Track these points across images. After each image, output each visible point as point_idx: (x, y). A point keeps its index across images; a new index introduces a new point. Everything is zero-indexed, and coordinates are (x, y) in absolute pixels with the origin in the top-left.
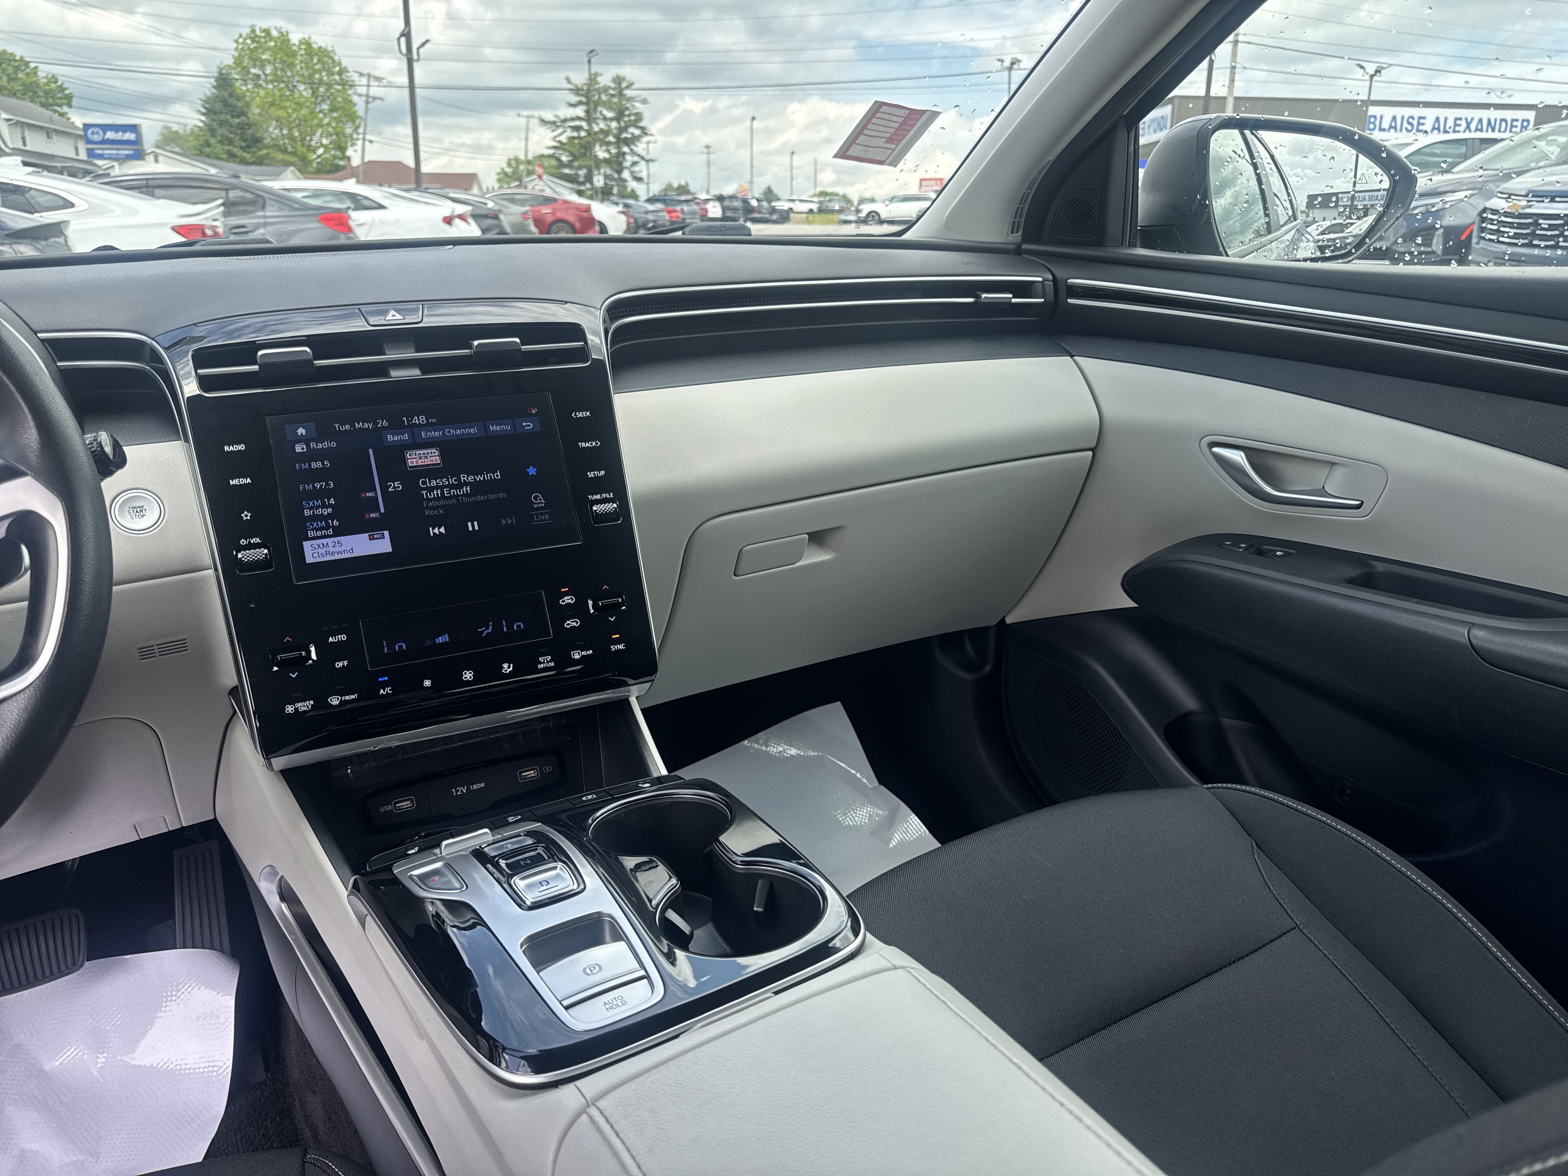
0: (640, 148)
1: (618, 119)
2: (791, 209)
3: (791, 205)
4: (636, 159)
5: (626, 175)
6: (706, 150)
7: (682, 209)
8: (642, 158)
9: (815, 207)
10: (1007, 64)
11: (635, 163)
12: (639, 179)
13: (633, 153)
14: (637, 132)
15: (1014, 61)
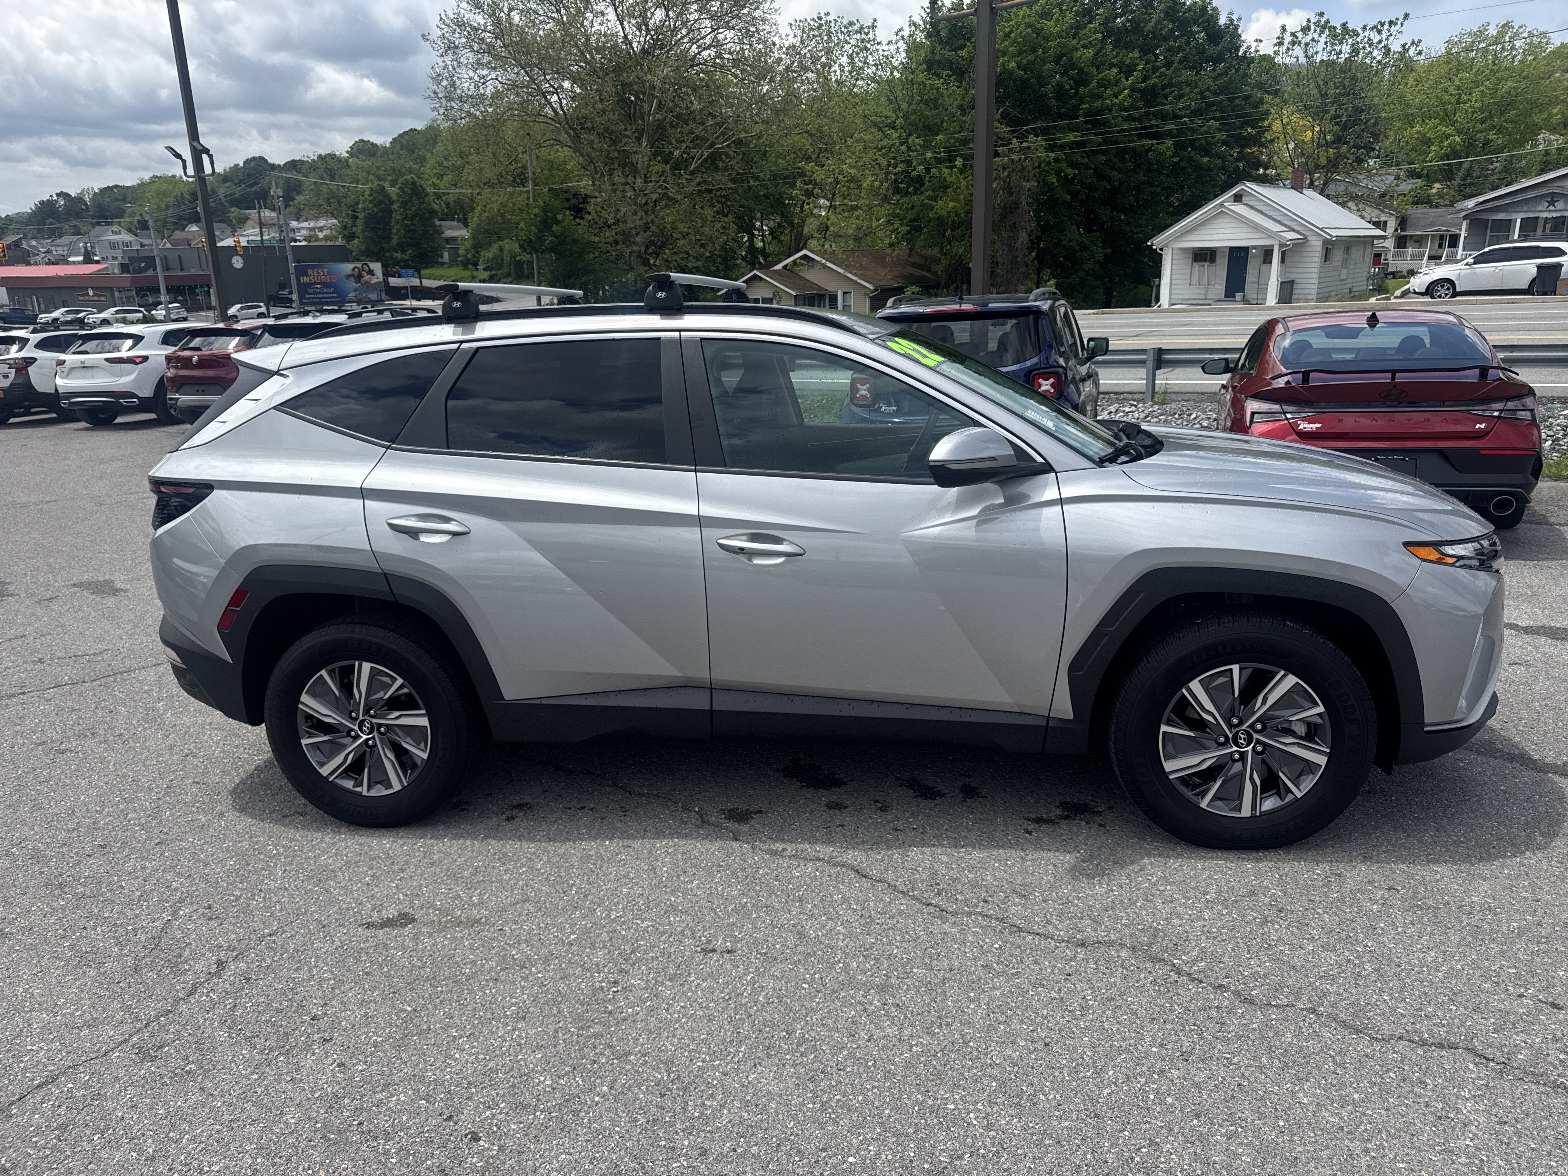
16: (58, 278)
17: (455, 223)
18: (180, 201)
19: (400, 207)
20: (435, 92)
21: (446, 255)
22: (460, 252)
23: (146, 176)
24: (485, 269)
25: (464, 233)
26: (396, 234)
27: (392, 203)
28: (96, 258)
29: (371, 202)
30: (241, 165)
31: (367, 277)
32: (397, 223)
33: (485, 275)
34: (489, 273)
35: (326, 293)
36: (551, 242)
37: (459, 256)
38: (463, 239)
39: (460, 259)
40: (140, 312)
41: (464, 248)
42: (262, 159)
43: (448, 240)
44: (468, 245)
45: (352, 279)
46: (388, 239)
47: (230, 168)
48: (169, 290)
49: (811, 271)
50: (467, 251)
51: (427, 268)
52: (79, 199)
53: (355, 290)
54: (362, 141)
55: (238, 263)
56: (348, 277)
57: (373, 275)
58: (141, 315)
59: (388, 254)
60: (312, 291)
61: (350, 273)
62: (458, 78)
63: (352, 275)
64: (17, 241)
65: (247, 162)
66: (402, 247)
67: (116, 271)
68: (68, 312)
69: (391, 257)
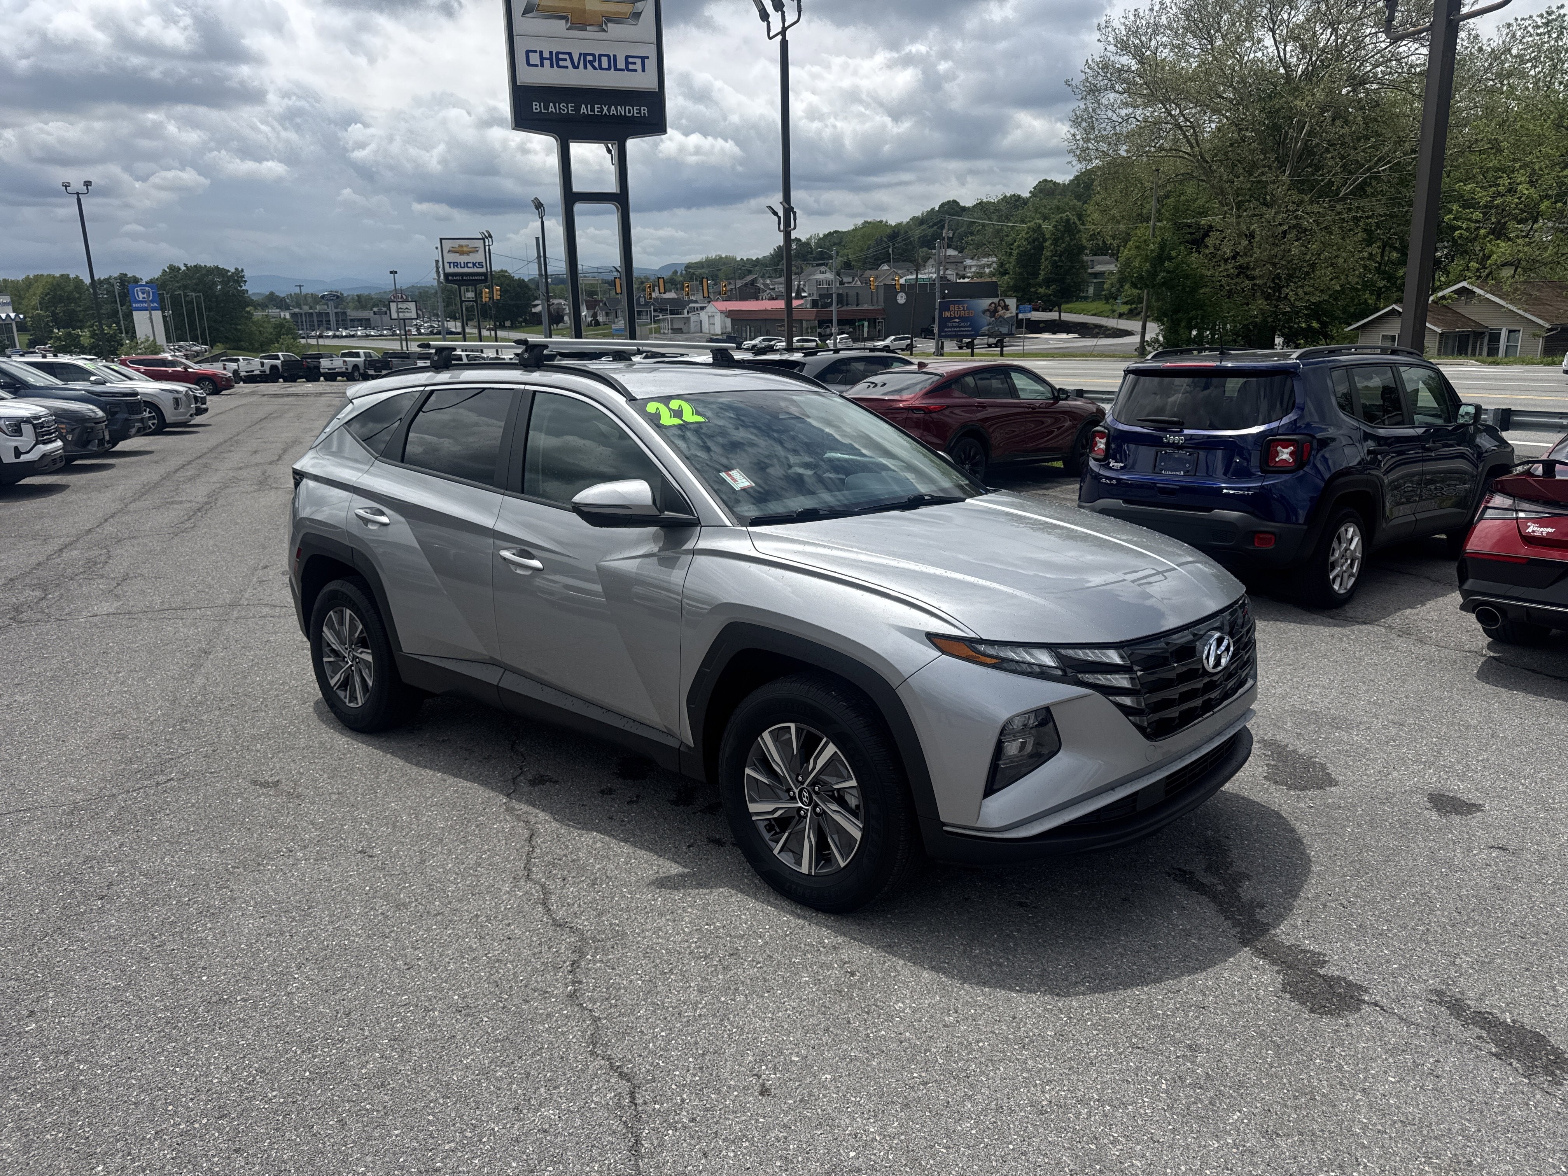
16: (766, 311)
17: (1108, 257)
18: (879, 242)
19: (1051, 244)
20: (1074, 135)
21: (1091, 290)
22: (1105, 286)
23: (860, 222)
24: (1126, 303)
25: (1113, 268)
26: (1044, 270)
27: (1045, 240)
28: (803, 294)
29: (1026, 239)
30: (937, 209)
31: (1001, 312)
32: (1047, 259)
33: (1125, 309)
34: (1129, 307)
35: (962, 327)
36: (1163, 278)
37: (1104, 290)
38: (1111, 273)
39: (1104, 293)
40: (814, 341)
41: (1109, 282)
42: (955, 202)
43: (1096, 275)
44: (1114, 279)
45: (988, 313)
46: (1036, 275)
47: (927, 212)
48: (841, 322)
49: (1469, 306)
50: (1112, 285)
51: (1067, 303)
52: (808, 243)
53: (989, 324)
54: (1045, 181)
55: (901, 299)
56: (984, 312)
57: (1008, 310)
58: (814, 344)
59: (1032, 290)
60: (950, 325)
61: (986, 308)
62: (1097, 119)
63: (988, 310)
64: (753, 280)
65: (942, 206)
66: (1047, 282)
67: (808, 306)
68: (764, 340)
69: (1036, 293)
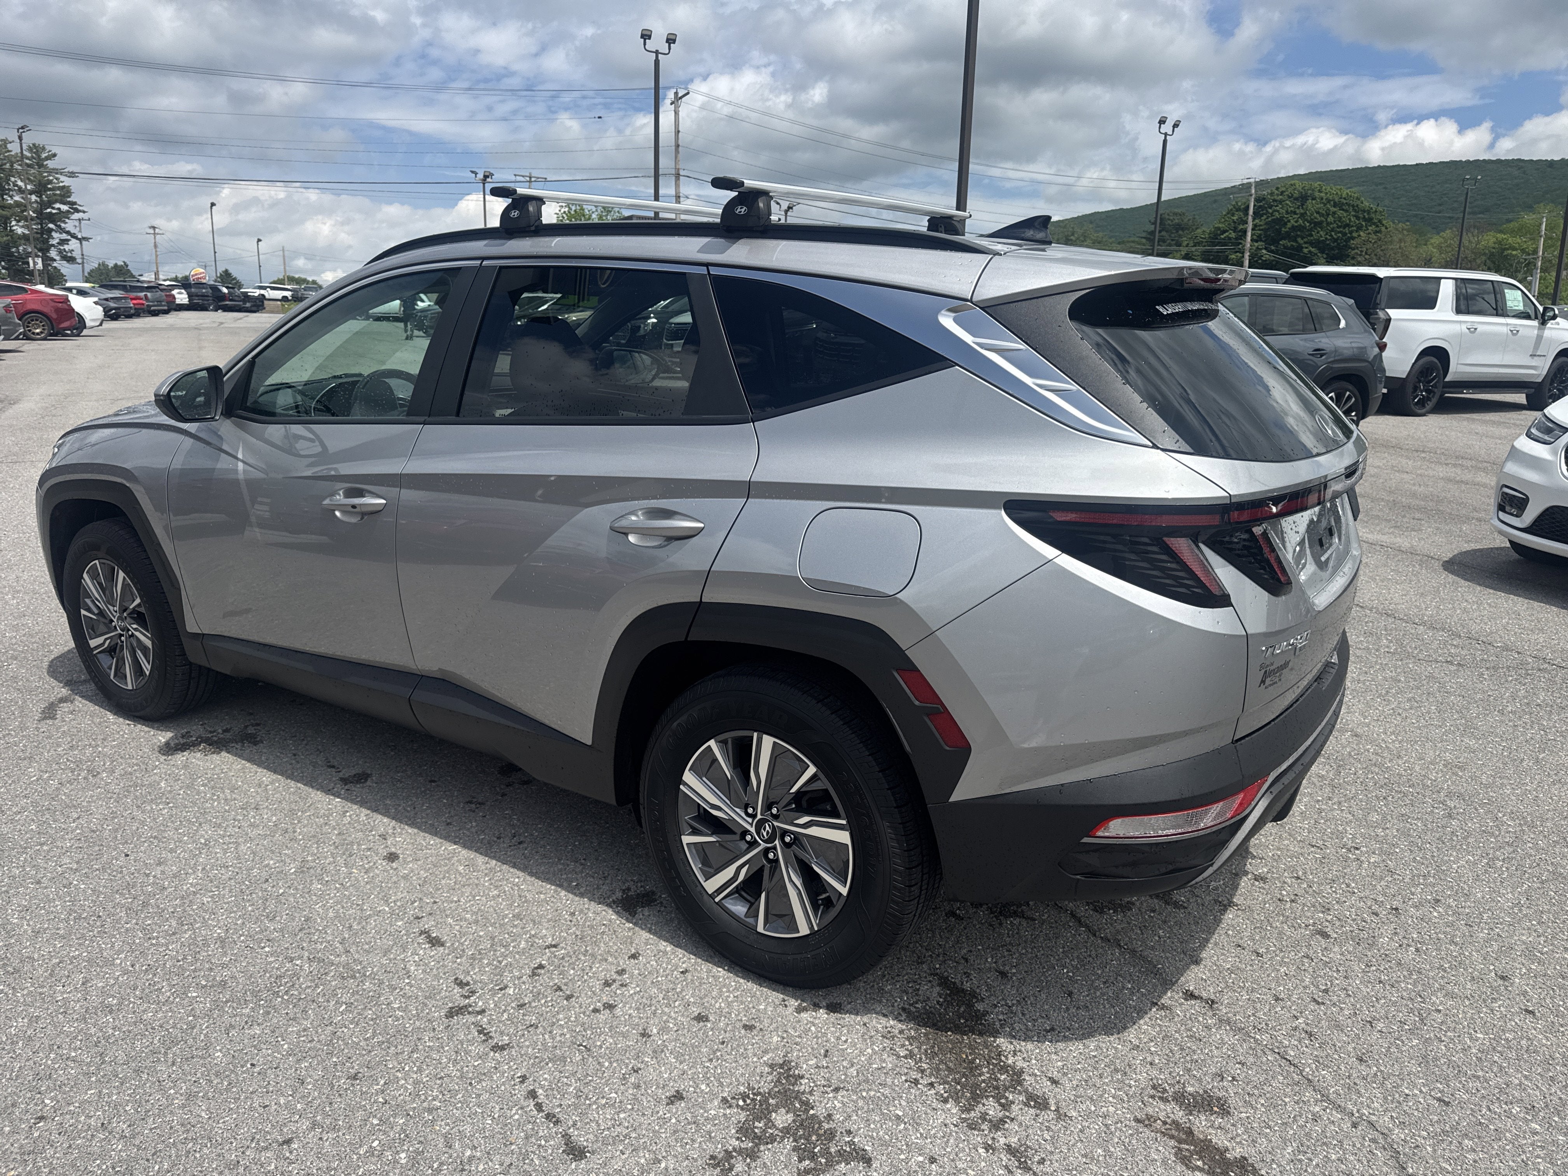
0: (69, 225)
1: (38, 192)
2: (263, 295)
3: (262, 292)
4: (64, 236)
5: (53, 253)
6: (152, 231)
7: (146, 295)
8: (74, 236)
9: (288, 294)
10: (480, 176)
11: (63, 242)
12: (71, 260)
13: (63, 231)
14: (64, 208)
15: (487, 174)
